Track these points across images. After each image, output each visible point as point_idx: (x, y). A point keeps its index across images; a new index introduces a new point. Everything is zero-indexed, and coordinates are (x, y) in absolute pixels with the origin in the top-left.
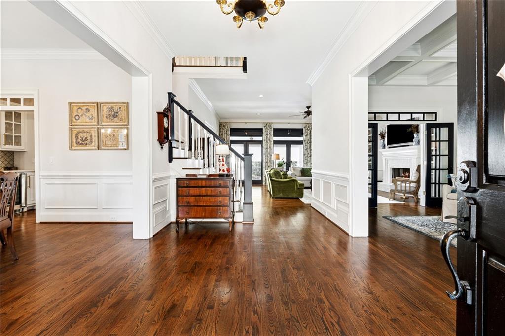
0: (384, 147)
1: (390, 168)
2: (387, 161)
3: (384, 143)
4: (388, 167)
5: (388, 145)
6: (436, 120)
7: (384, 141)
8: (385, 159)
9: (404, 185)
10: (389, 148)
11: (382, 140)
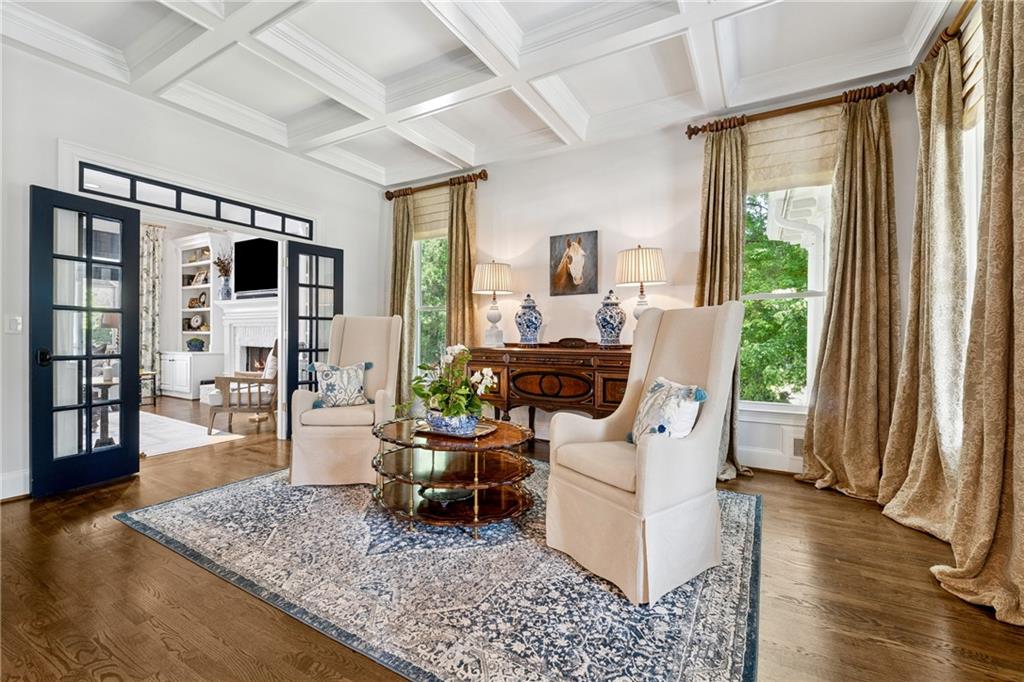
0: (228, 295)
1: (242, 347)
2: (233, 329)
3: (226, 285)
4: (237, 343)
5: (236, 291)
6: (311, 238)
7: (227, 280)
8: (230, 325)
9: (246, 390)
10: (238, 298)
11: (223, 278)
